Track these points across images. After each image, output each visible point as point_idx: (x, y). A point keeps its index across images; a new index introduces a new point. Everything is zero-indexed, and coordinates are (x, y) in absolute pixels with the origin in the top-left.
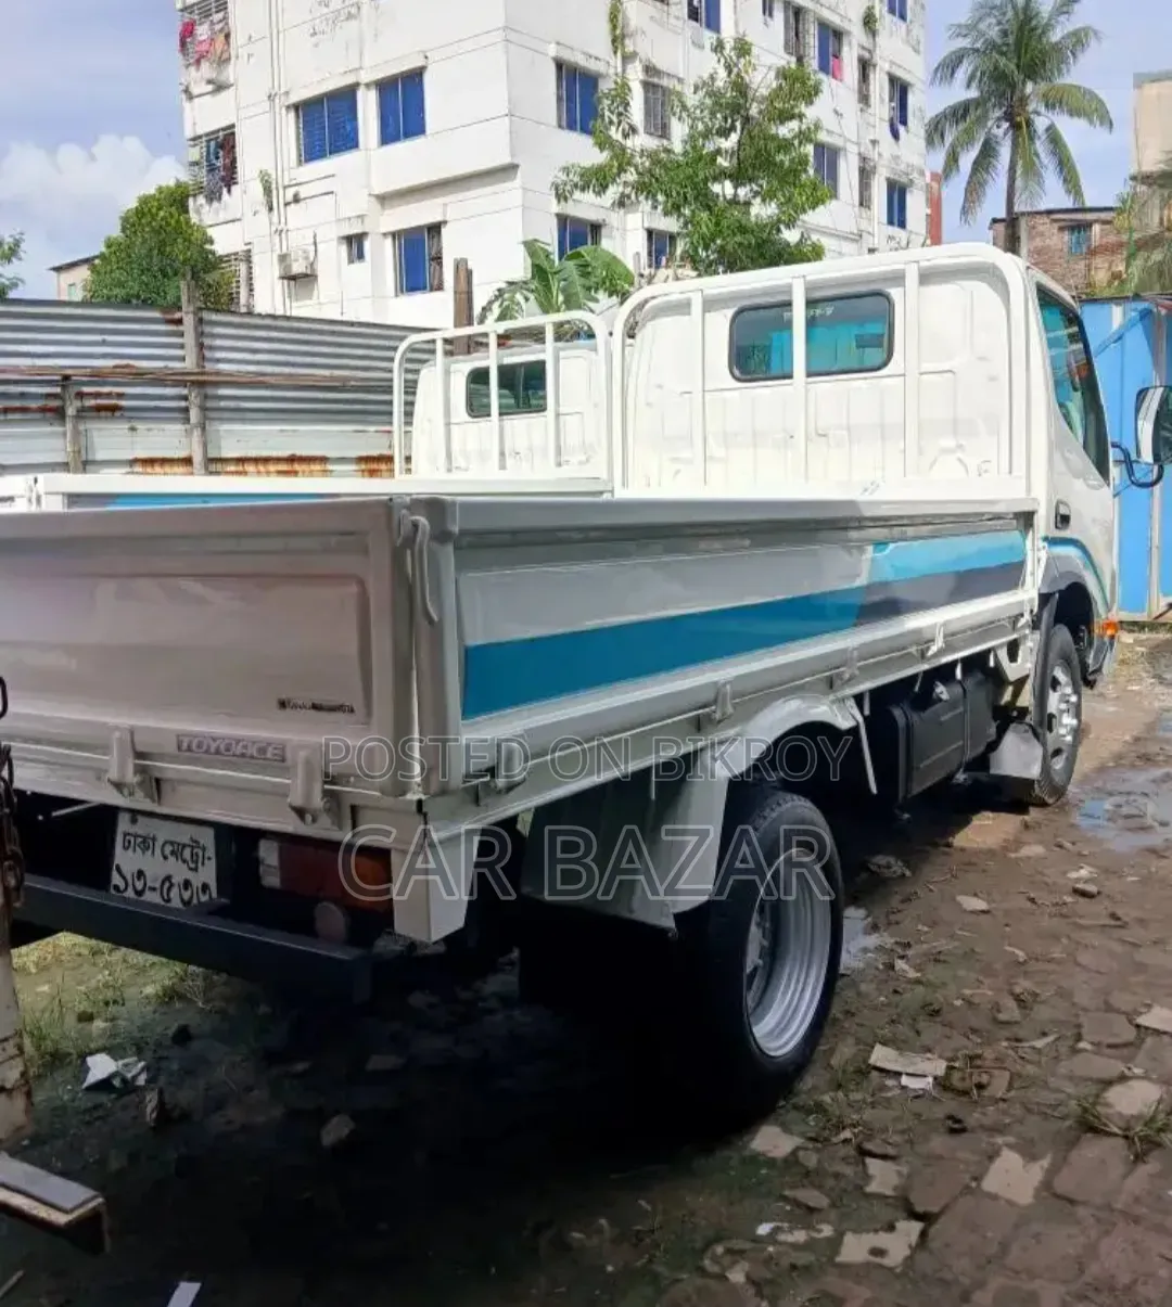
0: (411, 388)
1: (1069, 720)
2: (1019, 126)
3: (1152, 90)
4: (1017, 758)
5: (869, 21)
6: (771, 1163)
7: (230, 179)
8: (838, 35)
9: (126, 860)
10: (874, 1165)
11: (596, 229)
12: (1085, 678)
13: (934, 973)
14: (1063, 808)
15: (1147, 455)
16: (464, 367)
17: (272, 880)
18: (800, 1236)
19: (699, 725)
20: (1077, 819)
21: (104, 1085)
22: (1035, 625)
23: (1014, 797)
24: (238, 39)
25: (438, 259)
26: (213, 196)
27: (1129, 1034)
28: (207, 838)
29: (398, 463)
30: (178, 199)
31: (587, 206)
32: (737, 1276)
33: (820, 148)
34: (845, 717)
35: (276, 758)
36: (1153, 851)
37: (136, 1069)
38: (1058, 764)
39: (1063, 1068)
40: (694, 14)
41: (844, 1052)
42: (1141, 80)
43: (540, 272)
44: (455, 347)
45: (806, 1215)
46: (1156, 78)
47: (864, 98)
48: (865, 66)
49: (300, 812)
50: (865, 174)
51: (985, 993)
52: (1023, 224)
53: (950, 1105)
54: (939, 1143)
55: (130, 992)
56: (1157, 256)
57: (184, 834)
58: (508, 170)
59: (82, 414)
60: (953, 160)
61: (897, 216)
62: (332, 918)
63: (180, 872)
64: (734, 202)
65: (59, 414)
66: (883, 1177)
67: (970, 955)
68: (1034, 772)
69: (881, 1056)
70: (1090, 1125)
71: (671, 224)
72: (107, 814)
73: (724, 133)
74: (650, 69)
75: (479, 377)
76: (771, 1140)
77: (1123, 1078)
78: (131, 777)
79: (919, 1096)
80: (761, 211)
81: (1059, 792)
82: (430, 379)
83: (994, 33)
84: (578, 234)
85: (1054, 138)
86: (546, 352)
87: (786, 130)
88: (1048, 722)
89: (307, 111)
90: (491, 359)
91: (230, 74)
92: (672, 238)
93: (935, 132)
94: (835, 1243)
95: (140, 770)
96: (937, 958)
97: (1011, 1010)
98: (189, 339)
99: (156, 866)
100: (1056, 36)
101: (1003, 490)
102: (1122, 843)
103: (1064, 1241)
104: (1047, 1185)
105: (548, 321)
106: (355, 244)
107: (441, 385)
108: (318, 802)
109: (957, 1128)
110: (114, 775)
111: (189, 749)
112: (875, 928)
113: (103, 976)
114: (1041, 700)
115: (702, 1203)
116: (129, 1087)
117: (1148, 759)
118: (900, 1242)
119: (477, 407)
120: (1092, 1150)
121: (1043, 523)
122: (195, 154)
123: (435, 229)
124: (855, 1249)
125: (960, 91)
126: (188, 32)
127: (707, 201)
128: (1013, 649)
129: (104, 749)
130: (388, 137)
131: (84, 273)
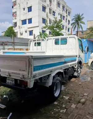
0: (30, 44)
1: (80, 71)
2: (78, 24)
3: (88, 22)
4: (76, 74)
5: (67, 16)
6: (55, 105)
7: (16, 26)
8: (64, 17)
9: (7, 81)
10: (63, 105)
11: (45, 31)
12: (81, 68)
13: (69, 90)
14: (79, 78)
15: (86, 51)
16: (34, 42)
17: (19, 83)
18: (57, 110)
19: (51, 72)
20: (80, 79)
21: (5, 98)
22: (77, 64)
23: (75, 77)
24: (17, 15)
25: (32, 33)
26: (15, 27)
27: (83, 95)
28: (14, 80)
29: (29, 49)
30: (12, 27)
31: (44, 29)
32: (52, 113)
33: (63, 25)
34: (62, 71)
35: (19, 74)
36: (86, 81)
37: (7, 97)
38: (79, 74)
39: (78, 98)
40: (53, 15)
41: (61, 96)
42: (88, 21)
43: (41, 34)
44: (34, 41)
45: (58, 109)
46: (89, 21)
47: (66, 22)
48: (66, 19)
49: (21, 78)
50: (66, 28)
51: (72, 92)
52: (78, 32)
53: (69, 100)
54: (68, 103)
55: (7, 90)
56: (88, 35)
57: (12, 79)
58: (38, 26)
59: (4, 45)
60: (73, 27)
61: (68, 31)
62: (23, 86)
63: (11, 82)
64: (56, 30)
65: (2, 45)
66: (64, 106)
67: (71, 89)
68: (77, 75)
69: (64, 97)
70: (79, 102)
71: (51, 31)
72: (6, 77)
73: (55, 24)
74: (50, 19)
75: (35, 43)
76: (56, 103)
77: (82, 99)
78: (8, 75)
79: (67, 100)
80: (58, 30)
81: (79, 77)
82: (32, 43)
83: (76, 17)
84: (44, 32)
85: (81, 25)
86: (41, 41)
87: (60, 24)
88: (78, 71)
89: (22, 21)
90: (36, 42)
91: (16, 18)
92: (51, 32)
93: (72, 24)
94: (60, 111)
95: (9, 74)
96: (69, 89)
97: (74, 93)
98: (13, 39)
99: (10, 82)
100: (81, 18)
101: (75, 54)
102: (83, 81)
103: (77, 111)
104: (76, 107)
105: (41, 39)
106: (26, 31)
107: (32, 44)
108: (22, 77)
109: (69, 102)
110: (7, 75)
111: (12, 73)
112: (64, 87)
113: (5, 89)
114: (77, 70)
115: (50, 107)
116: (7, 98)
117: (86, 74)
118: (65, 111)
119: (35, 45)
120: (79, 104)
121: (78, 56)
122: (13, 24)
123: (32, 31)
124: (61, 111)
125: (74, 21)
126: (13, 14)
127: (54, 30)
128: (75, 66)
129: (6, 73)
130: (29, 23)
131: (4, 33)
